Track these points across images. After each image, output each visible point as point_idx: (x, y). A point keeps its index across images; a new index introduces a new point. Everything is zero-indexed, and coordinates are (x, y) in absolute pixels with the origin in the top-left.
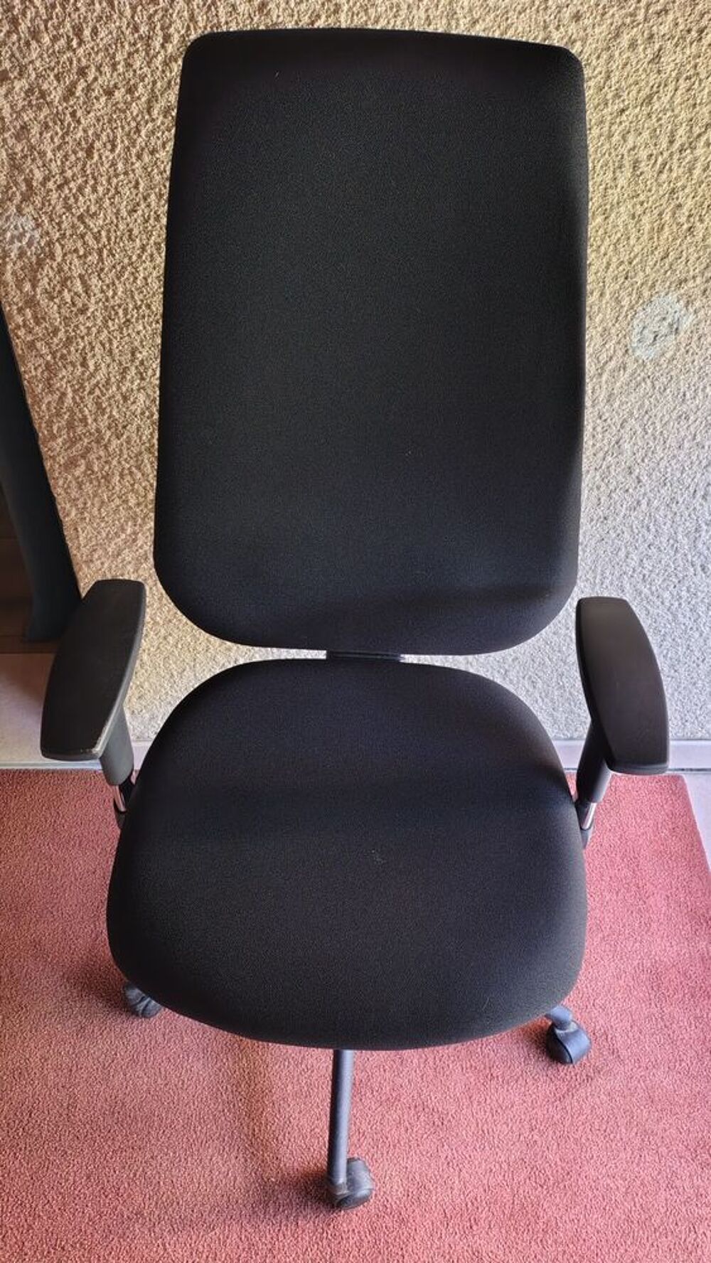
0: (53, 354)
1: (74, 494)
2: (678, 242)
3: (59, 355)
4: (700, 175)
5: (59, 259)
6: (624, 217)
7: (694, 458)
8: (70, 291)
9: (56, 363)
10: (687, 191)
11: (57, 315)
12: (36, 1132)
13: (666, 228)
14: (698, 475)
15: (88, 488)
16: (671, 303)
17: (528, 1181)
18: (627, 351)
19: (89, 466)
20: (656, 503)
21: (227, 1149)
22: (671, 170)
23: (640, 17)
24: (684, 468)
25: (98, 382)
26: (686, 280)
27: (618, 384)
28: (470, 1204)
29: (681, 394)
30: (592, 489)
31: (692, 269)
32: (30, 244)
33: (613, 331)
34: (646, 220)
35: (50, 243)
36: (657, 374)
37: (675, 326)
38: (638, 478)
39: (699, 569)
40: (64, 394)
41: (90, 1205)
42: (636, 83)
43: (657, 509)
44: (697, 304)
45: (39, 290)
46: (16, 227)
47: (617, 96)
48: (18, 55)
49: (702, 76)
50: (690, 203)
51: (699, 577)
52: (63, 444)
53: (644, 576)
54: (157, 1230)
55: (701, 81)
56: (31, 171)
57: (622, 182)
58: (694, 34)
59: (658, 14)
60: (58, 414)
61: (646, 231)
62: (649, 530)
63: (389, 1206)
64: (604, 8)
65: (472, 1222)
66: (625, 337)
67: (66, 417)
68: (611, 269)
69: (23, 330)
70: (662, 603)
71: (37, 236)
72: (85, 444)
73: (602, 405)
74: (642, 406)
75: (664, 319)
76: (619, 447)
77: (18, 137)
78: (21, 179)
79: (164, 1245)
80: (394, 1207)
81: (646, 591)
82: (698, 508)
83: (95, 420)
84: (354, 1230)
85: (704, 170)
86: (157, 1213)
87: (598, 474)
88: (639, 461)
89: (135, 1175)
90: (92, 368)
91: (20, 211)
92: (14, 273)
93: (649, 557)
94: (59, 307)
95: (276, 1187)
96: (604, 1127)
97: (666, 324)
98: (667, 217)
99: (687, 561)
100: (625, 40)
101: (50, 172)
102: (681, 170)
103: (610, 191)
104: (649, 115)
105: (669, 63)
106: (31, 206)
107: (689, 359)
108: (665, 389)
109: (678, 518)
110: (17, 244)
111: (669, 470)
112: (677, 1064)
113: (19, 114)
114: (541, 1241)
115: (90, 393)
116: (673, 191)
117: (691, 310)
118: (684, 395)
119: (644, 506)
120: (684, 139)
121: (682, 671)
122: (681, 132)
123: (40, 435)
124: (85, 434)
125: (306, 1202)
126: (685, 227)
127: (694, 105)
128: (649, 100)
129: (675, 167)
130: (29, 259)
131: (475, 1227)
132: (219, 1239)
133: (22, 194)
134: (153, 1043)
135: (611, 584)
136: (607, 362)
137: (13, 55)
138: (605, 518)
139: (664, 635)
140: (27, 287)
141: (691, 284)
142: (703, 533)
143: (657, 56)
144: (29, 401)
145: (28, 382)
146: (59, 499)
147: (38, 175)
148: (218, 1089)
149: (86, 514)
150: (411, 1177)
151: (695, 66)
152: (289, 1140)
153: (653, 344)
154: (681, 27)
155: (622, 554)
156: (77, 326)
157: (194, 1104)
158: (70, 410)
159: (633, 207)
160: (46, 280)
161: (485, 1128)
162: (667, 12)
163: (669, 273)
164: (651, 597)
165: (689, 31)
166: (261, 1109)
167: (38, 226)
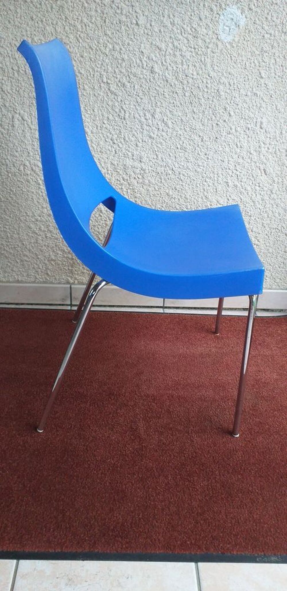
7: (254, 102)
14: (257, 112)
16: (234, 11)
18: (217, 37)
20: (239, 129)
24: (249, 108)
27: (215, 56)
29: (244, 63)
30: (209, 119)
33: (211, 26)
36: (232, 52)
37: (238, 24)
38: (229, 113)
39: (263, 172)
43: (240, 133)
44: (246, 12)
51: (263, 177)
53: (237, 176)
62: (237, 146)
66: (216, 29)
70: (248, 194)
73: (209, 67)
74: (227, 70)
75: (232, 20)
82: (259, 133)
87: (211, 110)
88: (229, 102)
93: (239, 164)
97: (233, 22)
99: (257, 167)
107: (246, 43)
108: (237, 60)
109: (250, 139)
117: (244, 15)
118: (246, 64)
121: (261, 240)
136: (209, 43)
138: (216, 138)
142: (263, 149)
153: (229, 33)
155: (226, 161)
164: (242, 190)
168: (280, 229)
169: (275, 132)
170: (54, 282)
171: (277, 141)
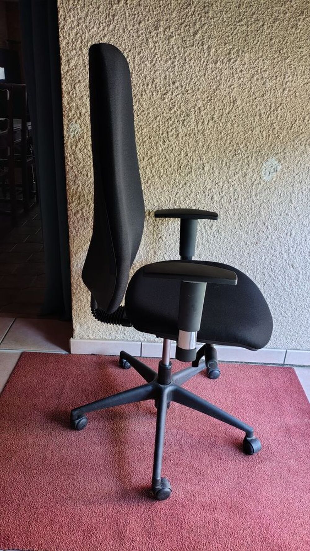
0: (78, 171)
1: (75, 225)
2: (275, 140)
3: (80, 171)
4: (280, 119)
5: (85, 139)
6: (258, 131)
7: (285, 219)
8: (87, 149)
9: (78, 175)
10: (276, 124)
11: (81, 158)
12: (29, 467)
13: (271, 136)
14: (288, 227)
15: (81, 222)
16: (273, 161)
17: (238, 496)
18: (261, 178)
19: (82, 214)
20: (274, 238)
21: (109, 477)
22: (271, 117)
23: (259, 72)
24: (282, 223)
25: (90, 182)
26: (278, 153)
27: (259, 190)
28: (213, 503)
29: (279, 194)
30: (251, 230)
31: (279, 149)
32: (77, 133)
33: (256, 170)
34: (264, 133)
35: (83, 133)
36: (271, 187)
37: (276, 169)
38: (267, 227)
39: (291, 267)
40: (79, 186)
41: (49, 493)
42: (259, 90)
43: (274, 240)
44: (282, 162)
45: (77, 149)
46: (74, 127)
47: (254, 94)
48: (84, 76)
49: (278, 89)
50: (277, 128)
51: (291, 270)
52: (75, 205)
53: (272, 269)
54: (78, 503)
55: (278, 91)
56: (82, 110)
57: (256, 120)
58: (274, 77)
59: (264, 71)
60: (76, 193)
61: (265, 136)
62: (272, 249)
63: (178, 501)
64: (249, 69)
65: (214, 509)
66: (260, 172)
67: (78, 194)
68: (254, 149)
69: (70, 162)
70: (279, 281)
71: (80, 130)
72: (83, 205)
73: (253, 197)
74: (267, 198)
75: (272, 167)
76: (260, 214)
77: (80, 100)
78: (78, 112)
79: (80, 509)
80: (180, 501)
81: (273, 275)
82: (289, 240)
83: (87, 196)
84: (163, 509)
85: (281, 118)
86: (78, 497)
87: (253, 225)
88: (267, 220)
89: (69, 484)
90: (89, 177)
91: (76, 122)
92: (71, 143)
93: (273, 261)
94: (82, 155)
95: (130, 492)
96: (270, 479)
97: (273, 168)
98: (271, 132)
99: (287, 263)
100: (255, 78)
101: (87, 110)
102: (274, 117)
103: (253, 123)
104: (263, 100)
105: (268, 85)
106: (80, 121)
107: (281, 182)
108: (274, 192)
109: (282, 244)
110: (73, 133)
111: (277, 224)
112: (299, 459)
113: (81, 92)
114: (245, 517)
115: (87, 186)
116: (272, 124)
117: (280, 164)
118: (280, 195)
119: (270, 238)
120: (274, 107)
121: (289, 314)
122: (273, 105)
123: (68, 201)
124: (83, 201)
125: (142, 498)
126: (277, 135)
127: (276, 98)
128: (263, 95)
129: (272, 116)
130: (76, 138)
131: (215, 511)
132: (105, 509)
133: (78, 117)
134: (80, 439)
135: (260, 272)
136: (254, 182)
137: (83, 76)
138: (257, 243)
139: (281, 296)
140: (74, 147)
141: (279, 155)
142: (291, 251)
143: (265, 83)
144: (67, 188)
145: (68, 181)
146: (70, 226)
147: (83, 111)
148: (106, 456)
149: (78, 233)
150: (187, 491)
151: (276, 86)
152: (135, 475)
153: (269, 175)
154: (271, 75)
155: (263, 258)
156: (87, 162)
157: (96, 461)
158: (80, 192)
159: (260, 128)
160: (80, 145)
161: (218, 476)
162: (266, 71)
163: (272, 151)
164: (275, 278)
165: (273, 76)
166: (124, 464)
167: (81, 127)
168: (303, 306)
169: (301, 240)
170: (129, 340)
171: (303, 246)
